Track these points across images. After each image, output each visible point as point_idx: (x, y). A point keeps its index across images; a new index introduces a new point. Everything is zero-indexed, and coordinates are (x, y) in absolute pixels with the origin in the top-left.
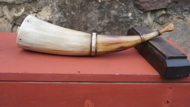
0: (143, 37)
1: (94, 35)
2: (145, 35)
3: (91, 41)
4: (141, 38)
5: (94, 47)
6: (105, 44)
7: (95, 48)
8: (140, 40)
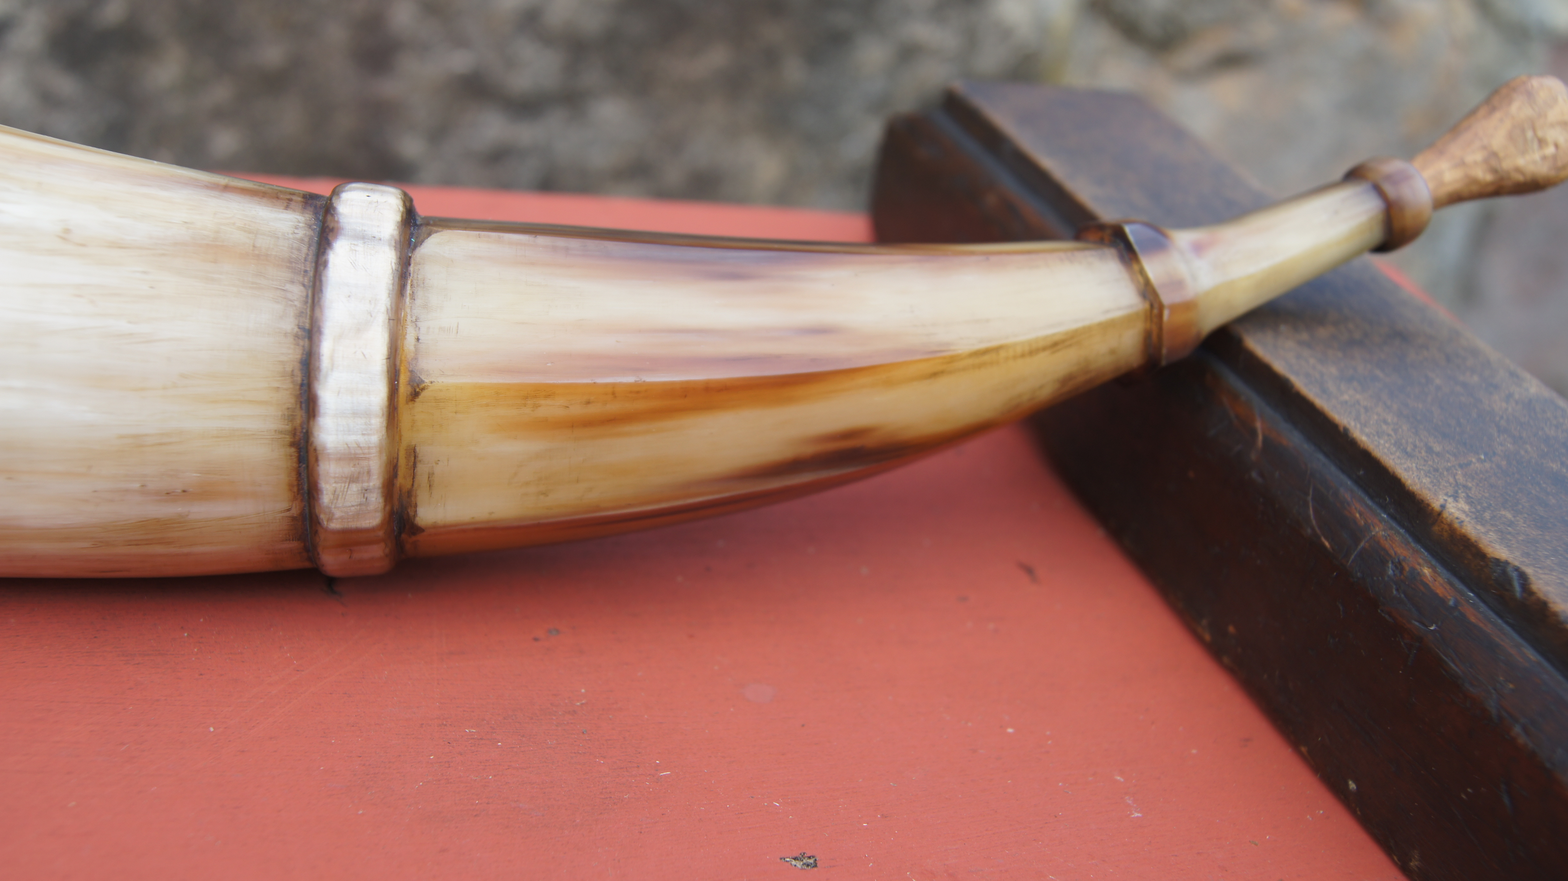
0: (1178, 284)
1: (363, 237)
2: (1199, 248)
3: (291, 354)
4: (1148, 291)
5: (352, 456)
6: (551, 409)
7: (376, 481)
8: (1127, 321)
